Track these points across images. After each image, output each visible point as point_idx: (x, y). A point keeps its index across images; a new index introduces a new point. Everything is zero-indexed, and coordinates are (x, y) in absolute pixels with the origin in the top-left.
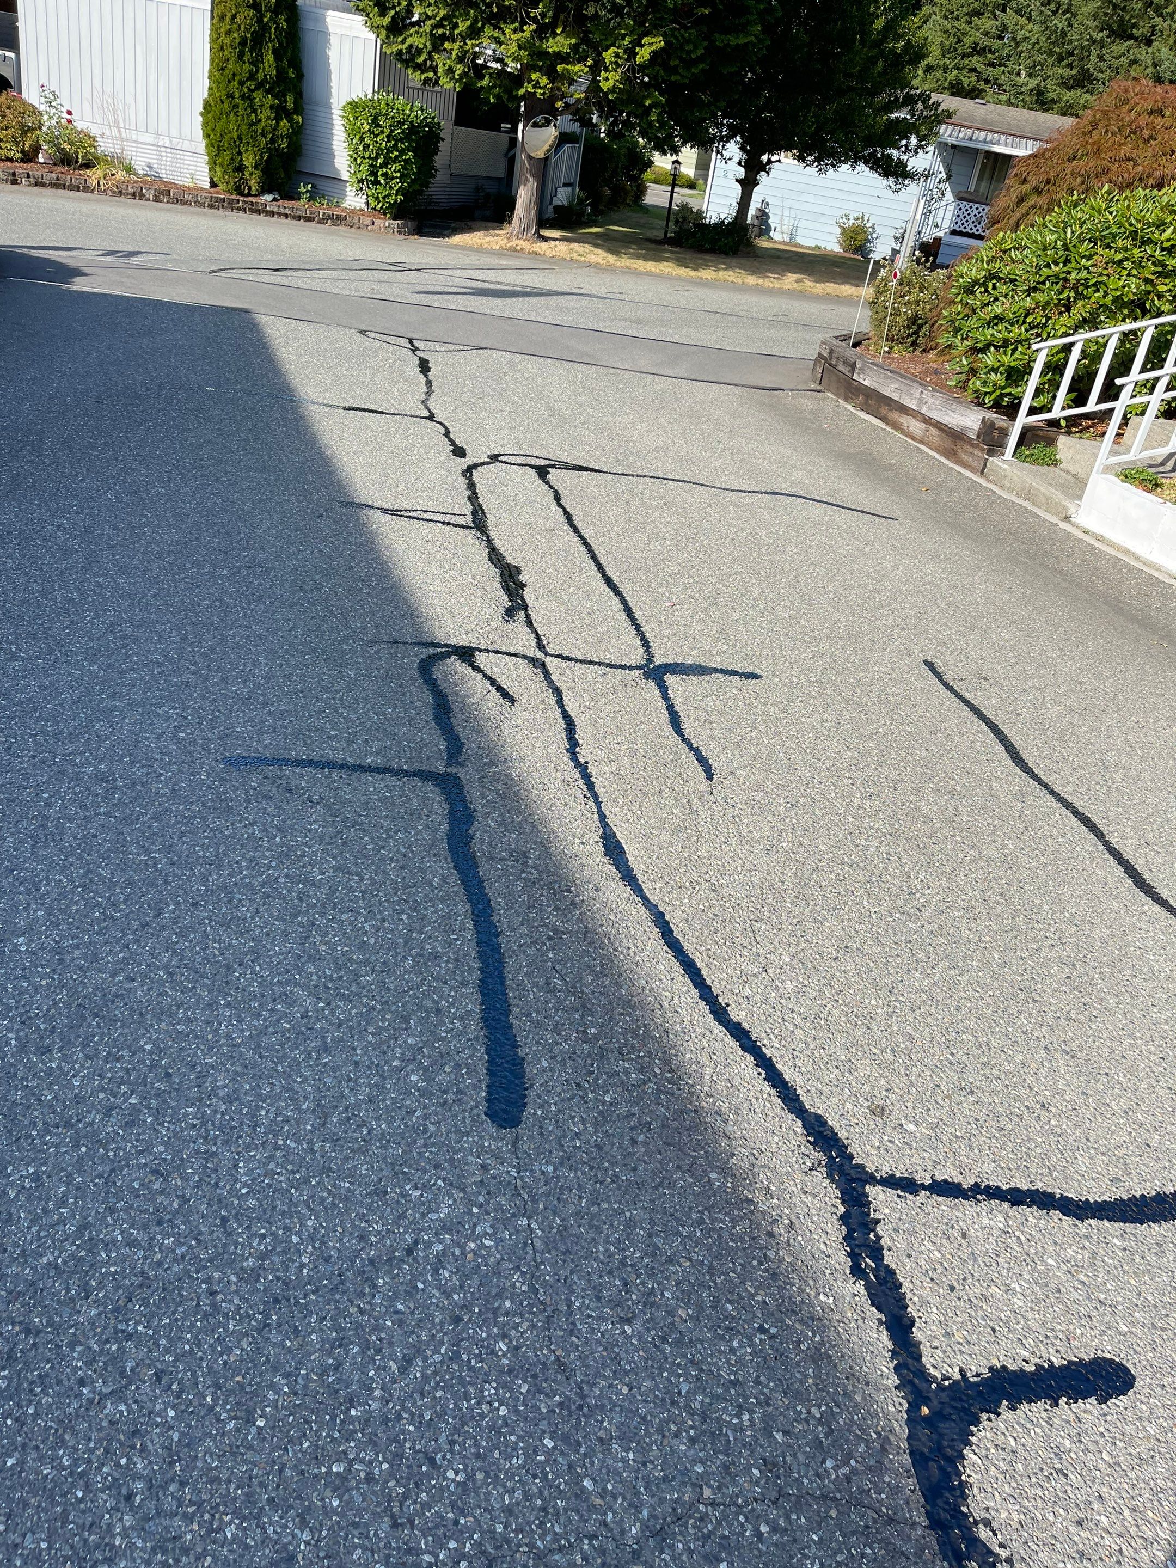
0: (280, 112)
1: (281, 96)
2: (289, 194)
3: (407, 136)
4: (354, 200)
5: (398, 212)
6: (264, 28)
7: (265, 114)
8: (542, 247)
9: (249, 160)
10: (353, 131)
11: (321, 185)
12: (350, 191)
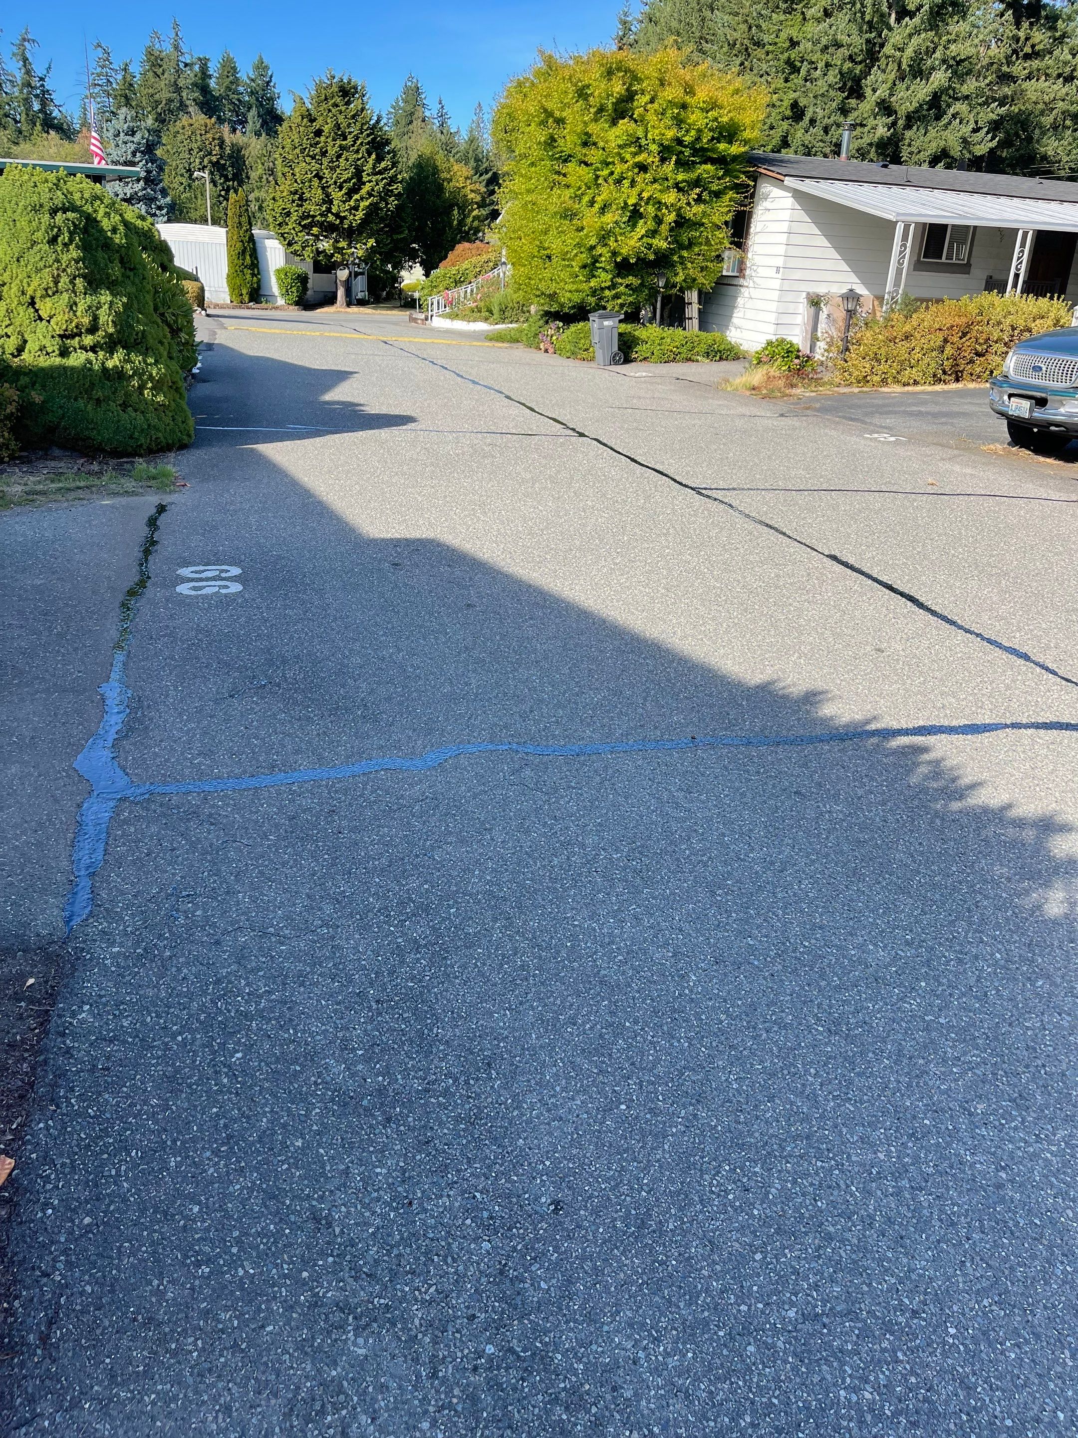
0: (253, 275)
1: (253, 270)
2: (258, 302)
3: (297, 278)
4: (281, 302)
5: (297, 303)
6: (245, 248)
7: (248, 276)
8: (349, 310)
9: (244, 292)
10: (279, 278)
11: (269, 298)
12: (279, 299)
